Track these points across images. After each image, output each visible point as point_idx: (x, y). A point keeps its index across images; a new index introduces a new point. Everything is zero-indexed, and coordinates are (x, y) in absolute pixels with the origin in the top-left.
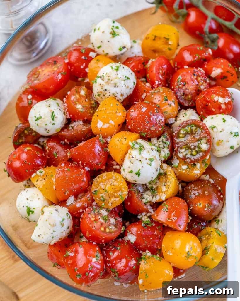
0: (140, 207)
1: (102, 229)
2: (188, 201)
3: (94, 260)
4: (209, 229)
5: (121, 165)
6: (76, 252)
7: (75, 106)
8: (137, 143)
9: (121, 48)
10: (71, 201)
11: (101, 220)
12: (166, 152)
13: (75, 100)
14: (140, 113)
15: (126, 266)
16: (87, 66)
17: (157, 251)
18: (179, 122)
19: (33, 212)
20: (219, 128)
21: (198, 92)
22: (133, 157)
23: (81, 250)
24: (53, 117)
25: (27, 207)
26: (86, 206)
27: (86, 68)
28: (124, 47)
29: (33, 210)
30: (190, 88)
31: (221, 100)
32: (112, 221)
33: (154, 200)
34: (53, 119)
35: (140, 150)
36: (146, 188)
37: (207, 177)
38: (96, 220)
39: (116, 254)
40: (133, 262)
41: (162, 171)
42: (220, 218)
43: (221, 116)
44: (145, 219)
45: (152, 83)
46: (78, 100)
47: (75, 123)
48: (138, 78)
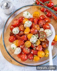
0: (33, 47)
1: (27, 52)
3: (26, 58)
4: (46, 50)
5: (30, 40)
6: (22, 56)
9: (29, 17)
10: (21, 46)
12: (38, 37)
14: (33, 30)
15: (31, 58)
16: (23, 21)
17: (37, 55)
18: (40, 31)
20: (47, 32)
21: (44, 25)
23: (23, 56)
24: (17, 32)
26: (24, 47)
29: (14, 48)
30: (42, 24)
31: (48, 27)
32: (29, 50)
33: (36, 46)
35: (33, 37)
36: (34, 43)
37: (45, 41)
38: (26, 50)
39: (29, 56)
40: (32, 57)
41: (37, 40)
42: (48, 48)
43: (48, 30)
44: (34, 49)
45: (35, 24)
46: (21, 28)
47: (21, 32)
48: (32, 22)
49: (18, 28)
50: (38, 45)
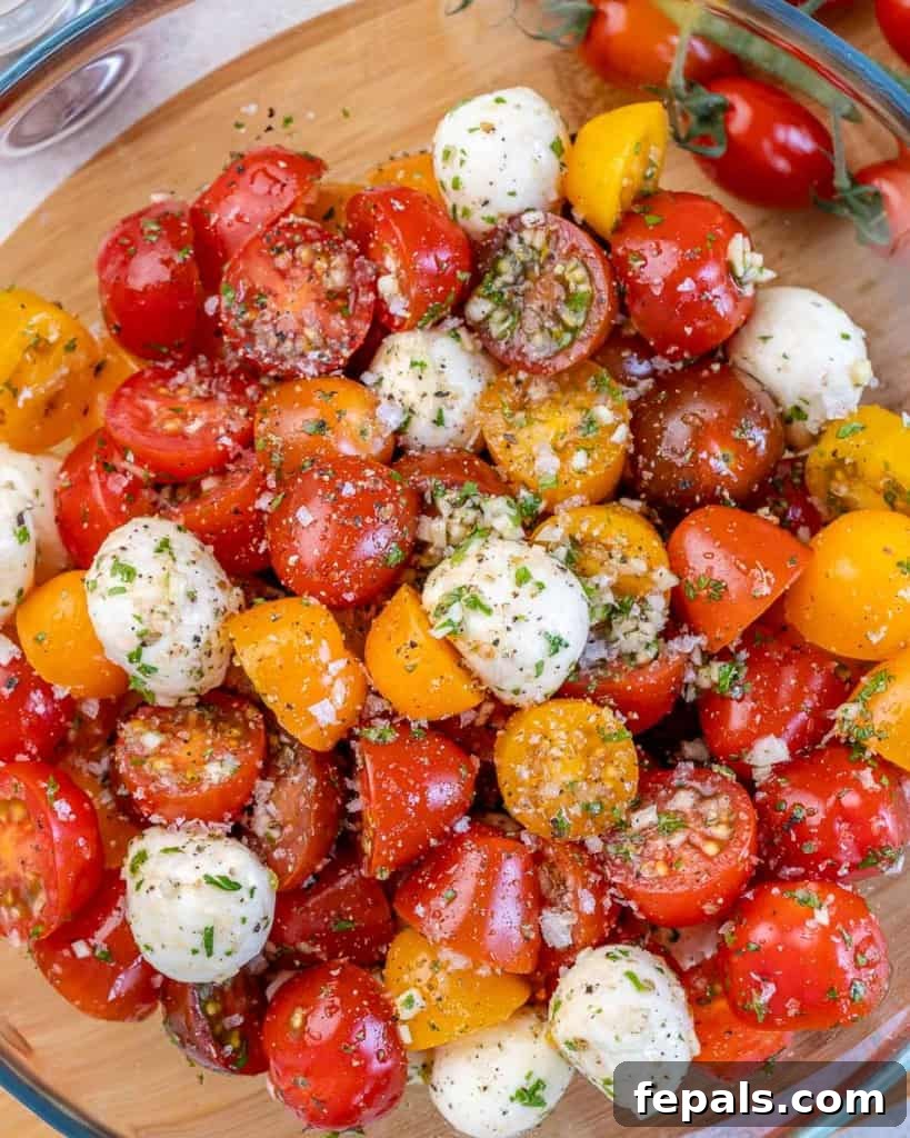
0: (667, 679)
1: (711, 849)
2: (698, 498)
3: (821, 917)
4: (817, 457)
5: (489, 694)
6: (768, 971)
7: (205, 788)
8: (442, 609)
9: (18, 529)
10: (558, 928)
11: (678, 839)
13: (176, 778)
16: (45, 688)
17: (843, 680)
19: (539, 1085)
22: (496, 643)
24: (227, 884)
25: (512, 1099)
26: (599, 878)
27: (52, 694)
28: (20, 521)
29: (532, 1082)
32: (684, 801)
33: (659, 616)
34: (236, 887)
35: (475, 604)
36: (601, 631)
38: (670, 860)
40: (867, 778)
41: (562, 552)
42: (789, 400)
44: (715, 673)
46: (179, 768)
47: (259, 810)
49: (153, 841)
50: (667, 580)
